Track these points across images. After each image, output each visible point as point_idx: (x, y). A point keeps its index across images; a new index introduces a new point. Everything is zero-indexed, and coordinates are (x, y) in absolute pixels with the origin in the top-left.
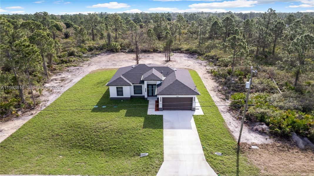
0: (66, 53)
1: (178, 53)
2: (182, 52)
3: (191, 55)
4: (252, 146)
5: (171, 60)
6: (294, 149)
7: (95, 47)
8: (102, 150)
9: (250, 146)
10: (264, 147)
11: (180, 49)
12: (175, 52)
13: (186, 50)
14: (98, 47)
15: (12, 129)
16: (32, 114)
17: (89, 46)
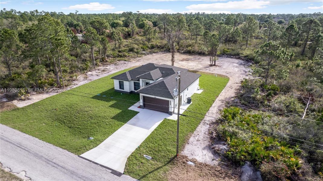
0: (127, 48)
1: (235, 58)
2: (239, 58)
3: (246, 62)
4: (190, 162)
5: (216, 64)
6: (233, 179)
7: (157, 45)
8: (70, 127)
9: (187, 161)
10: (200, 166)
11: (238, 54)
12: (232, 58)
13: (245, 57)
14: (160, 45)
15: (38, 99)
16: (57, 92)
17: (151, 45)
